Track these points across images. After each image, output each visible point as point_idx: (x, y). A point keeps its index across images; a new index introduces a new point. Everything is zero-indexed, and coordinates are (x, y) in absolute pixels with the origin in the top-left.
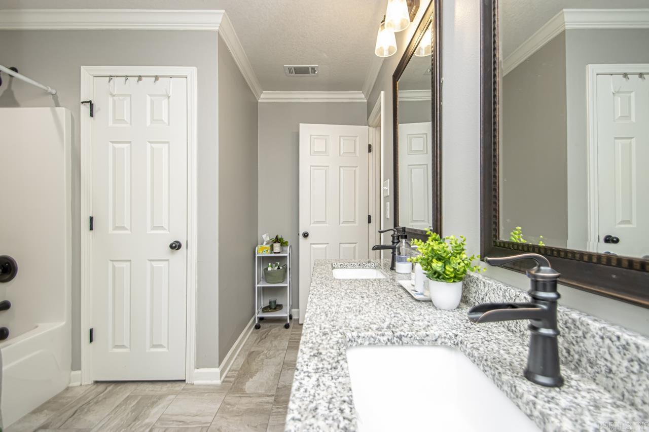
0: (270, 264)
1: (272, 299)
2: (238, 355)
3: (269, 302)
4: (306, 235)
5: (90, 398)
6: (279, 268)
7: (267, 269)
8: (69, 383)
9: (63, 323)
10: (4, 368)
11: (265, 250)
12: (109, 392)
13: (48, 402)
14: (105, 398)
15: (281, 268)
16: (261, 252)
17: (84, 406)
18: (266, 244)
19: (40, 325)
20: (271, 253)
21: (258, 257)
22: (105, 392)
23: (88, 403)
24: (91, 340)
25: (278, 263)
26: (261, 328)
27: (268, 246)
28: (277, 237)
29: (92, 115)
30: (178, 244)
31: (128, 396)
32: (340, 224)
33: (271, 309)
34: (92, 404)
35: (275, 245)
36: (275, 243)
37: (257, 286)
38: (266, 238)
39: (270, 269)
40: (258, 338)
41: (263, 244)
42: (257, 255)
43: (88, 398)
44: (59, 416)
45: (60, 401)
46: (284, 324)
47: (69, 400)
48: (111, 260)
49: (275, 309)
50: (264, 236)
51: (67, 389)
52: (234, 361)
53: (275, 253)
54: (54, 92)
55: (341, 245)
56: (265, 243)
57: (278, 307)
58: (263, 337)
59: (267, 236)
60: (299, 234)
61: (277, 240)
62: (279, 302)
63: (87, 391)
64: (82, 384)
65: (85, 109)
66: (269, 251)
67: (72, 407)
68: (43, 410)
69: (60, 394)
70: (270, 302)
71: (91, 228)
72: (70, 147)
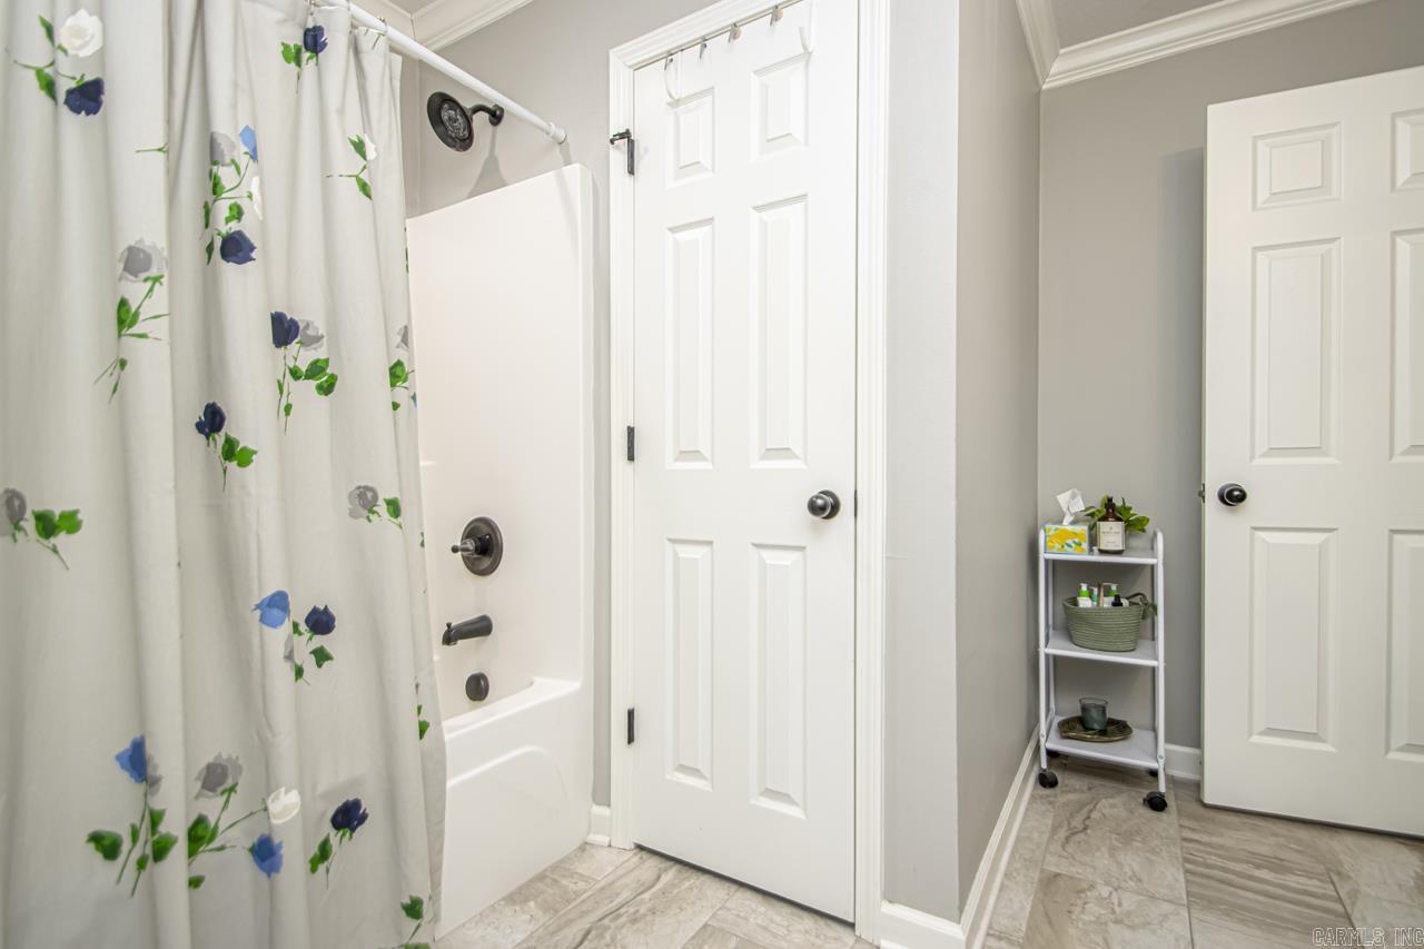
0: (1084, 587)
1: (1093, 699)
2: (1007, 875)
3: (1079, 707)
4: (1233, 497)
5: (620, 900)
6: (1117, 603)
7: (1075, 603)
8: (588, 833)
9: (576, 685)
10: (450, 783)
11: (1070, 542)
12: (664, 892)
13: (541, 877)
14: (653, 911)
15: (1125, 602)
16: (1058, 546)
17: (606, 921)
18: (1074, 523)
19: (537, 680)
20: (1091, 551)
21: (1047, 561)
22: (653, 890)
23: (615, 914)
24: (631, 739)
25: (1114, 587)
26: (1059, 785)
27: (1083, 529)
28: (1109, 503)
29: (631, 172)
30: (830, 500)
31: (705, 926)
32: (1391, 455)
33: (1087, 729)
34: (624, 919)
35: (1104, 526)
36: (1104, 519)
37: (1043, 650)
38: (1073, 503)
39: (1085, 603)
40: (1060, 826)
41: (1061, 522)
42: (1043, 556)
43: (618, 895)
44: (553, 934)
45: (564, 882)
46: (1145, 793)
47: (582, 885)
48: (670, 540)
49: (1103, 733)
50: (1063, 499)
51: (584, 847)
52: (998, 898)
53: (1102, 552)
54: (561, 134)
55: (1397, 537)
56: (1068, 519)
57: (1116, 730)
58: (1077, 822)
59: (1073, 497)
60: (1202, 495)
61: (1111, 511)
62: (1113, 713)
63: (620, 872)
64: (613, 845)
65: (618, 157)
66: (1085, 545)
67: (583, 914)
68: (526, 901)
69: (567, 859)
70: (1084, 709)
71: (631, 457)
72: (591, 260)
